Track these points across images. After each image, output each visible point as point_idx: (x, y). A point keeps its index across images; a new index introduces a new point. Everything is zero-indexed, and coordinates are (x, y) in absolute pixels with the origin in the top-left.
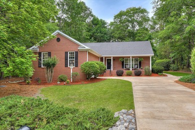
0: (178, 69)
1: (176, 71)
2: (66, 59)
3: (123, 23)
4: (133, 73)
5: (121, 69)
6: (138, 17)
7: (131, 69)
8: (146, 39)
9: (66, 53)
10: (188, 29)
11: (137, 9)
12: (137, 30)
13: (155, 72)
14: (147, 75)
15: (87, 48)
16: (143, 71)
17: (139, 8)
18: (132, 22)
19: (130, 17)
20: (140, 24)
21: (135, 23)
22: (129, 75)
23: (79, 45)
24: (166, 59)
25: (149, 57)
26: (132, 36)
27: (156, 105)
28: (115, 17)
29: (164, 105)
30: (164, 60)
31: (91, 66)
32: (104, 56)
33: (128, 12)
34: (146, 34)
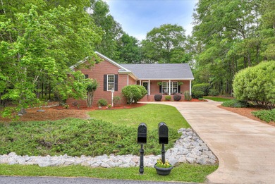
0: (217, 95)
1: (216, 97)
2: (105, 83)
3: (156, 41)
4: (172, 99)
5: (158, 94)
6: (172, 35)
7: (170, 93)
8: (183, 60)
9: (105, 76)
10: (230, 53)
11: (172, 27)
12: (172, 50)
13: (195, 97)
14: (187, 100)
15: (128, 71)
16: (183, 96)
17: (175, 26)
18: (166, 40)
19: (165, 34)
20: (175, 43)
21: (171, 43)
22: (168, 100)
23: (118, 68)
24: (205, 83)
25: (189, 81)
26: (167, 57)
27: (209, 125)
28: (148, 35)
29: (215, 124)
30: (202, 84)
31: (134, 91)
32: (140, 79)
33: (162, 29)
34: (182, 55)
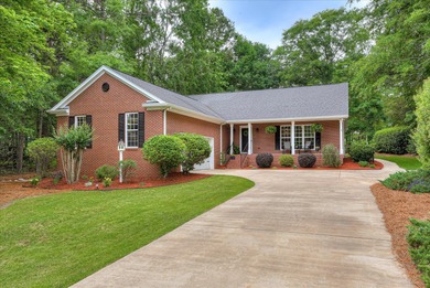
2: (122, 130)
6: (342, 33)
7: (293, 151)
9: (121, 117)
12: (340, 62)
15: (162, 102)
16: (319, 155)
17: (342, 11)
21: (334, 46)
22: (286, 165)
23: (145, 98)
24: (400, 125)
25: (337, 122)
32: (232, 122)
33: (315, 21)
